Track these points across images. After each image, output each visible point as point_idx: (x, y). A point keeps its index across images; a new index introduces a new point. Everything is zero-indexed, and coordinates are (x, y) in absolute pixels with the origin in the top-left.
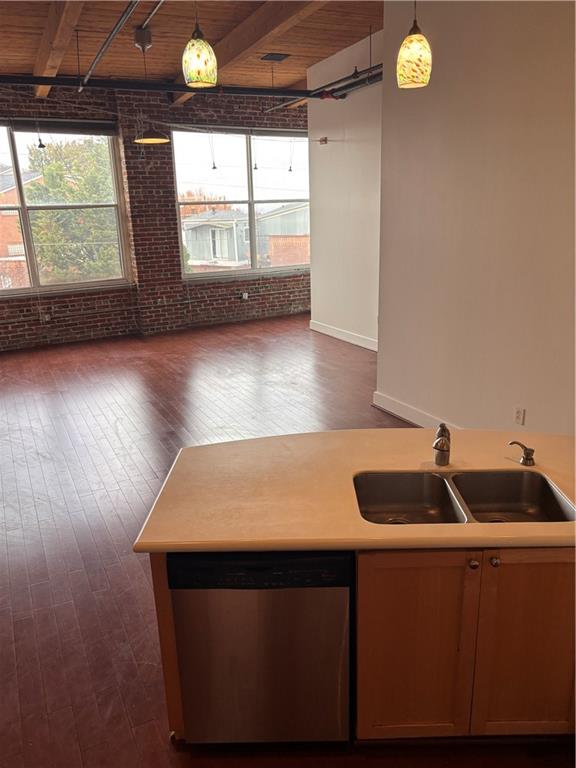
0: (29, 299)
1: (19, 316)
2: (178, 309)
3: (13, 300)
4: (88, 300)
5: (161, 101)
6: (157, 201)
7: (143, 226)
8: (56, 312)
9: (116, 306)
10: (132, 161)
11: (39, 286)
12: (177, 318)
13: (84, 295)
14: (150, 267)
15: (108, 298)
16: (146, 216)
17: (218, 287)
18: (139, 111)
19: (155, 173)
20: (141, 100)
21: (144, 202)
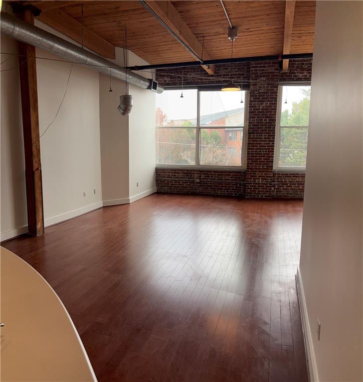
0: (192, 171)
1: (186, 178)
2: (268, 187)
3: (184, 170)
4: (220, 175)
5: (275, 69)
6: (264, 125)
7: (254, 138)
8: (203, 179)
9: (234, 180)
10: (253, 103)
11: (199, 165)
12: (266, 191)
13: (218, 172)
14: (254, 161)
15: (230, 175)
16: (257, 133)
18: (261, 76)
19: (266, 109)
20: (263, 70)
21: (257, 126)
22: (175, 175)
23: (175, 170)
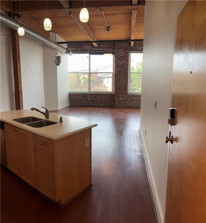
0: (87, 94)
1: (84, 98)
3: (83, 94)
5: (127, 45)
6: (122, 72)
7: (118, 78)
8: (92, 98)
9: (108, 99)
11: (90, 92)
12: (125, 104)
13: (100, 95)
14: (119, 89)
15: (106, 96)
16: (119, 76)
17: (139, 97)
18: (120, 48)
19: (123, 64)
20: (121, 46)
21: (119, 72)
22: (78, 97)
23: (78, 94)
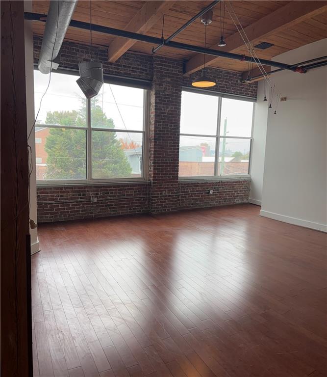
0: (85, 187)
1: (78, 198)
2: (174, 198)
3: (75, 187)
4: (121, 190)
5: (179, 72)
6: (169, 131)
7: (160, 145)
8: (101, 197)
9: (137, 194)
10: (159, 105)
12: (173, 204)
13: (119, 186)
14: (161, 172)
15: (133, 189)
16: (163, 140)
17: (197, 186)
18: (166, 76)
19: (171, 114)
20: (168, 70)
21: (162, 131)
22: (62, 196)
